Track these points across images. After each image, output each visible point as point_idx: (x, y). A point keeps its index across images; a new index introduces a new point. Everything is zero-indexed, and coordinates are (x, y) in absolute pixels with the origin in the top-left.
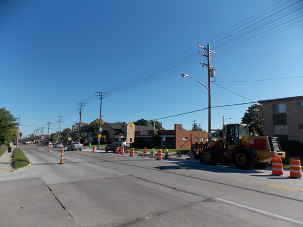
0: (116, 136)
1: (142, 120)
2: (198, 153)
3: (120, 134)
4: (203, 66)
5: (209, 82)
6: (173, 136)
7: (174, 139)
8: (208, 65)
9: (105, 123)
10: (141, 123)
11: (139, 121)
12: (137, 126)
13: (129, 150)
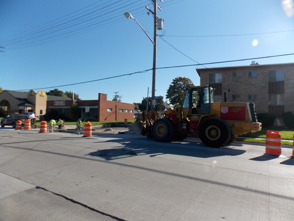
0: (21, 108)
1: (56, 90)
2: (145, 126)
3: (26, 104)
4: (148, 14)
5: (155, 35)
6: (96, 107)
7: (98, 110)
8: (154, 13)
9: (5, 90)
10: (55, 93)
11: (52, 91)
12: (49, 96)
13: (38, 124)
